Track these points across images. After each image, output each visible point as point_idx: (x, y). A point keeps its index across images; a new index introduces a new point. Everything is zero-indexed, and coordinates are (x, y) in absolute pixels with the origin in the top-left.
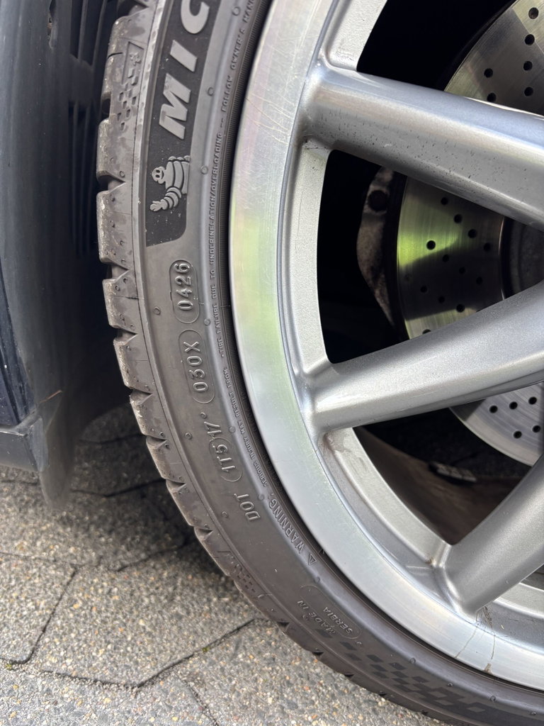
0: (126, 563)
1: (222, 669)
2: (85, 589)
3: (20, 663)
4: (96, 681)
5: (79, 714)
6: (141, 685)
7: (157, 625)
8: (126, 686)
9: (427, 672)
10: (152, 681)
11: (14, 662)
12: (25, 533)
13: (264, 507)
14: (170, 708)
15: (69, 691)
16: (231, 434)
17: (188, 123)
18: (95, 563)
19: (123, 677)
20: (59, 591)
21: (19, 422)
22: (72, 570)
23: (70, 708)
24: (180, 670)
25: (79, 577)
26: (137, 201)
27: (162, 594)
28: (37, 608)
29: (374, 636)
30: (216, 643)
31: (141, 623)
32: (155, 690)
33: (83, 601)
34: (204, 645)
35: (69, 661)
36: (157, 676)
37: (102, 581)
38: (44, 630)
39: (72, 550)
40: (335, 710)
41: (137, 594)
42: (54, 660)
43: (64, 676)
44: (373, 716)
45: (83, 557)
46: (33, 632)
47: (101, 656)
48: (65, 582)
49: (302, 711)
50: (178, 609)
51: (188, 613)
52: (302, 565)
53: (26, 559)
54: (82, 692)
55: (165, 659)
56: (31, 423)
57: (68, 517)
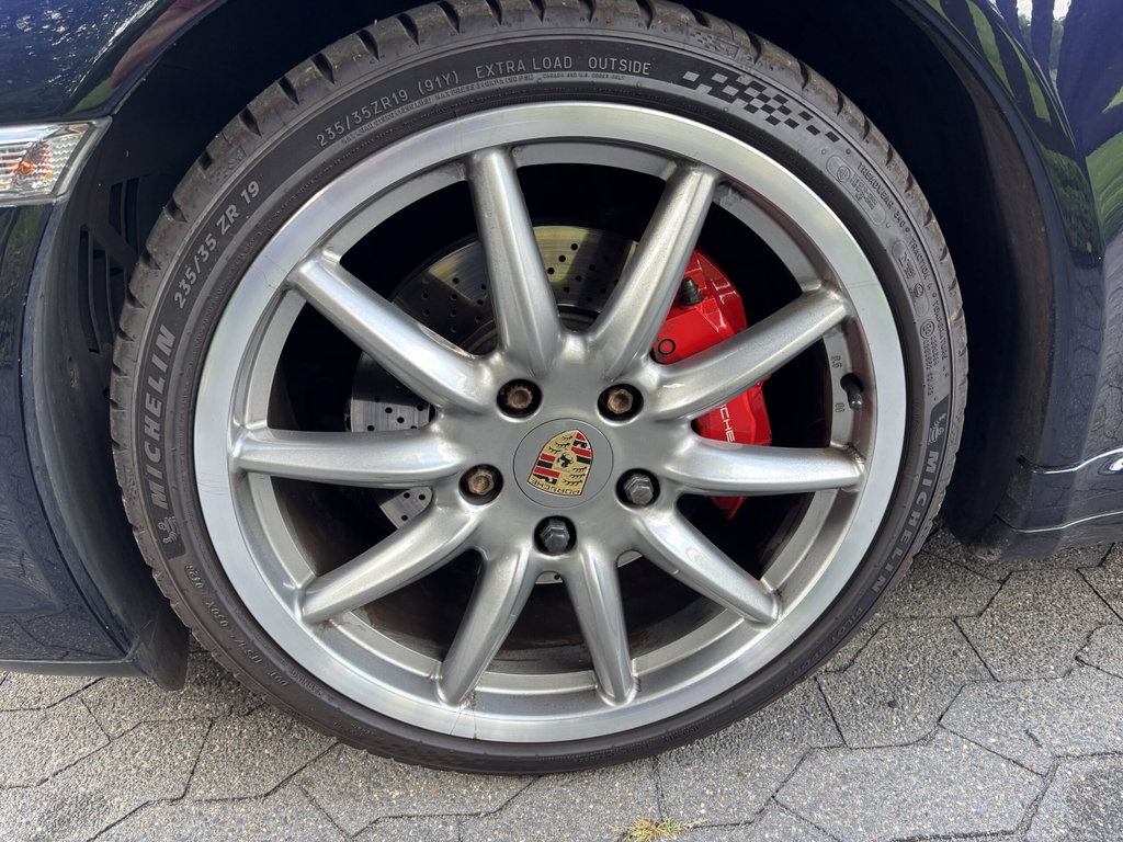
0: (253, 706)
1: (327, 771)
2: (220, 735)
3: (177, 799)
4: (234, 799)
5: (223, 823)
6: (267, 794)
7: (278, 751)
8: (256, 798)
9: (433, 747)
10: (275, 790)
11: (174, 800)
12: (167, 700)
13: (287, 677)
14: (287, 805)
15: (214, 810)
16: (253, 643)
17: (168, 501)
18: (227, 712)
19: (253, 792)
20: (201, 741)
21: (126, 654)
22: (209, 723)
23: (217, 820)
24: (295, 779)
25: (215, 727)
26: (155, 540)
27: (282, 725)
28: (185, 758)
29: (387, 733)
30: (324, 753)
31: (266, 752)
32: (276, 796)
33: (220, 745)
34: (313, 757)
35: (213, 790)
36: (279, 786)
37: (234, 726)
38: (193, 773)
39: (207, 706)
40: (408, 781)
41: (262, 730)
42: (202, 792)
43: (211, 801)
44: (435, 779)
45: (217, 710)
46: (185, 776)
47: (236, 781)
48: (204, 734)
49: (383, 787)
50: (296, 735)
51: (303, 737)
52: (325, 703)
53: (171, 722)
54: (224, 809)
55: (284, 773)
56: (136, 649)
57: (201, 677)
